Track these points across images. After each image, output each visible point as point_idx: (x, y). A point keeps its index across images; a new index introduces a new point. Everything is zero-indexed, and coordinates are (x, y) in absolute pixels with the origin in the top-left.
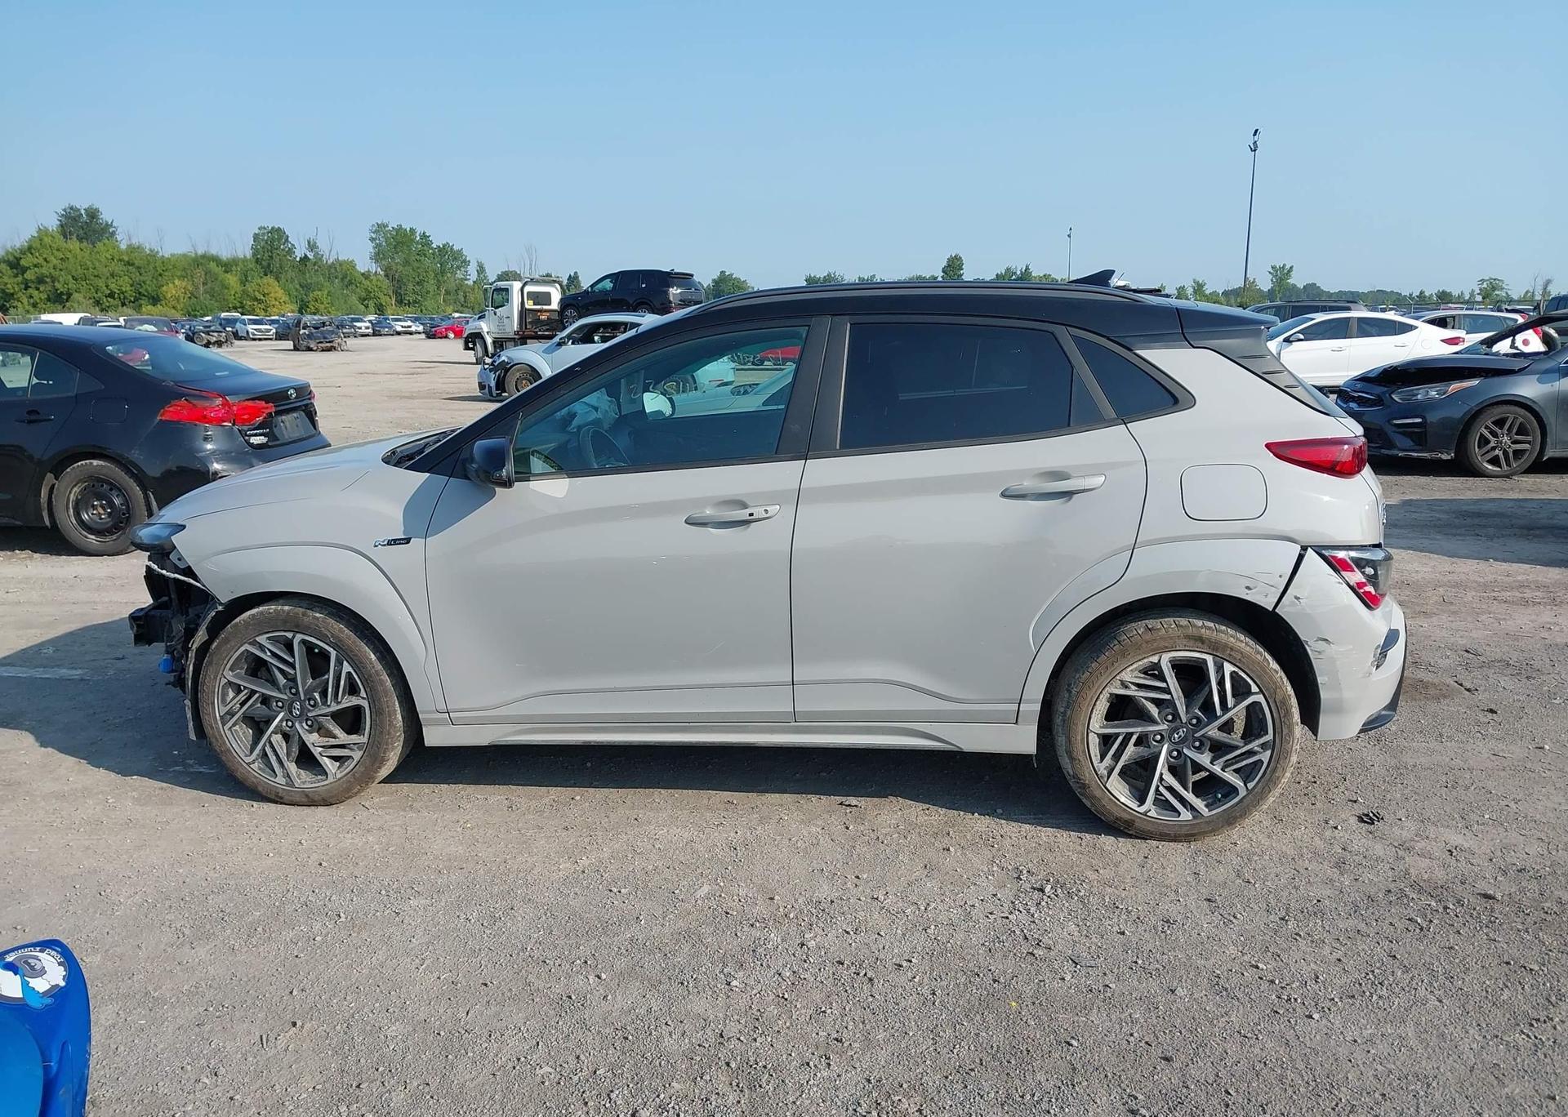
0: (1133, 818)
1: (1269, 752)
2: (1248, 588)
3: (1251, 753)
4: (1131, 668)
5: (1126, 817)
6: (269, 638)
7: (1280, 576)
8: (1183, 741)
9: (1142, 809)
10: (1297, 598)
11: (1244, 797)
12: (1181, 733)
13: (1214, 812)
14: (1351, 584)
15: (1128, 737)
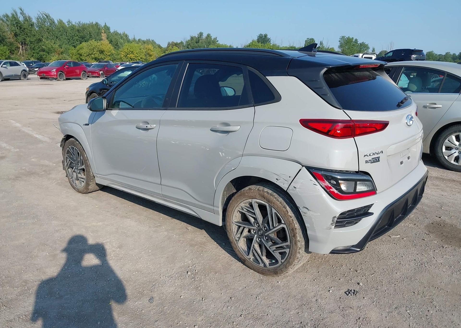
0: (245, 259)
1: (288, 250)
2: (277, 179)
3: (282, 248)
4: (243, 202)
5: (243, 258)
6: (71, 147)
7: (290, 177)
8: (262, 235)
9: (248, 257)
10: (295, 188)
11: (281, 265)
12: (261, 232)
13: (271, 267)
14: (323, 186)
15: (244, 228)
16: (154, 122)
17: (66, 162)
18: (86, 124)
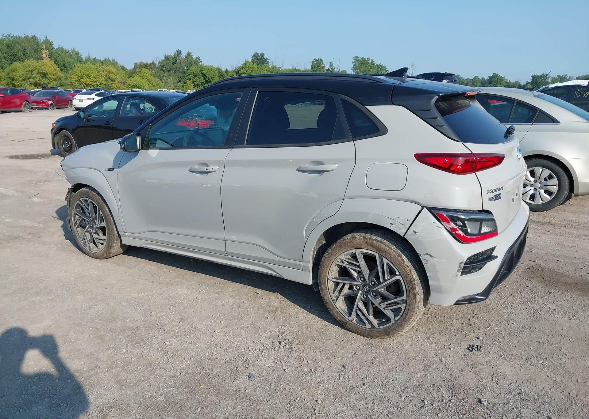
0: (346, 321)
1: (404, 305)
2: (391, 224)
3: (396, 303)
4: (344, 254)
5: (343, 320)
6: (83, 199)
7: (408, 220)
8: (368, 291)
9: (350, 318)
10: (415, 232)
11: (394, 324)
12: (367, 287)
13: (380, 327)
14: (448, 229)
15: (344, 284)
16: (218, 163)
17: (74, 219)
18: (110, 169)
